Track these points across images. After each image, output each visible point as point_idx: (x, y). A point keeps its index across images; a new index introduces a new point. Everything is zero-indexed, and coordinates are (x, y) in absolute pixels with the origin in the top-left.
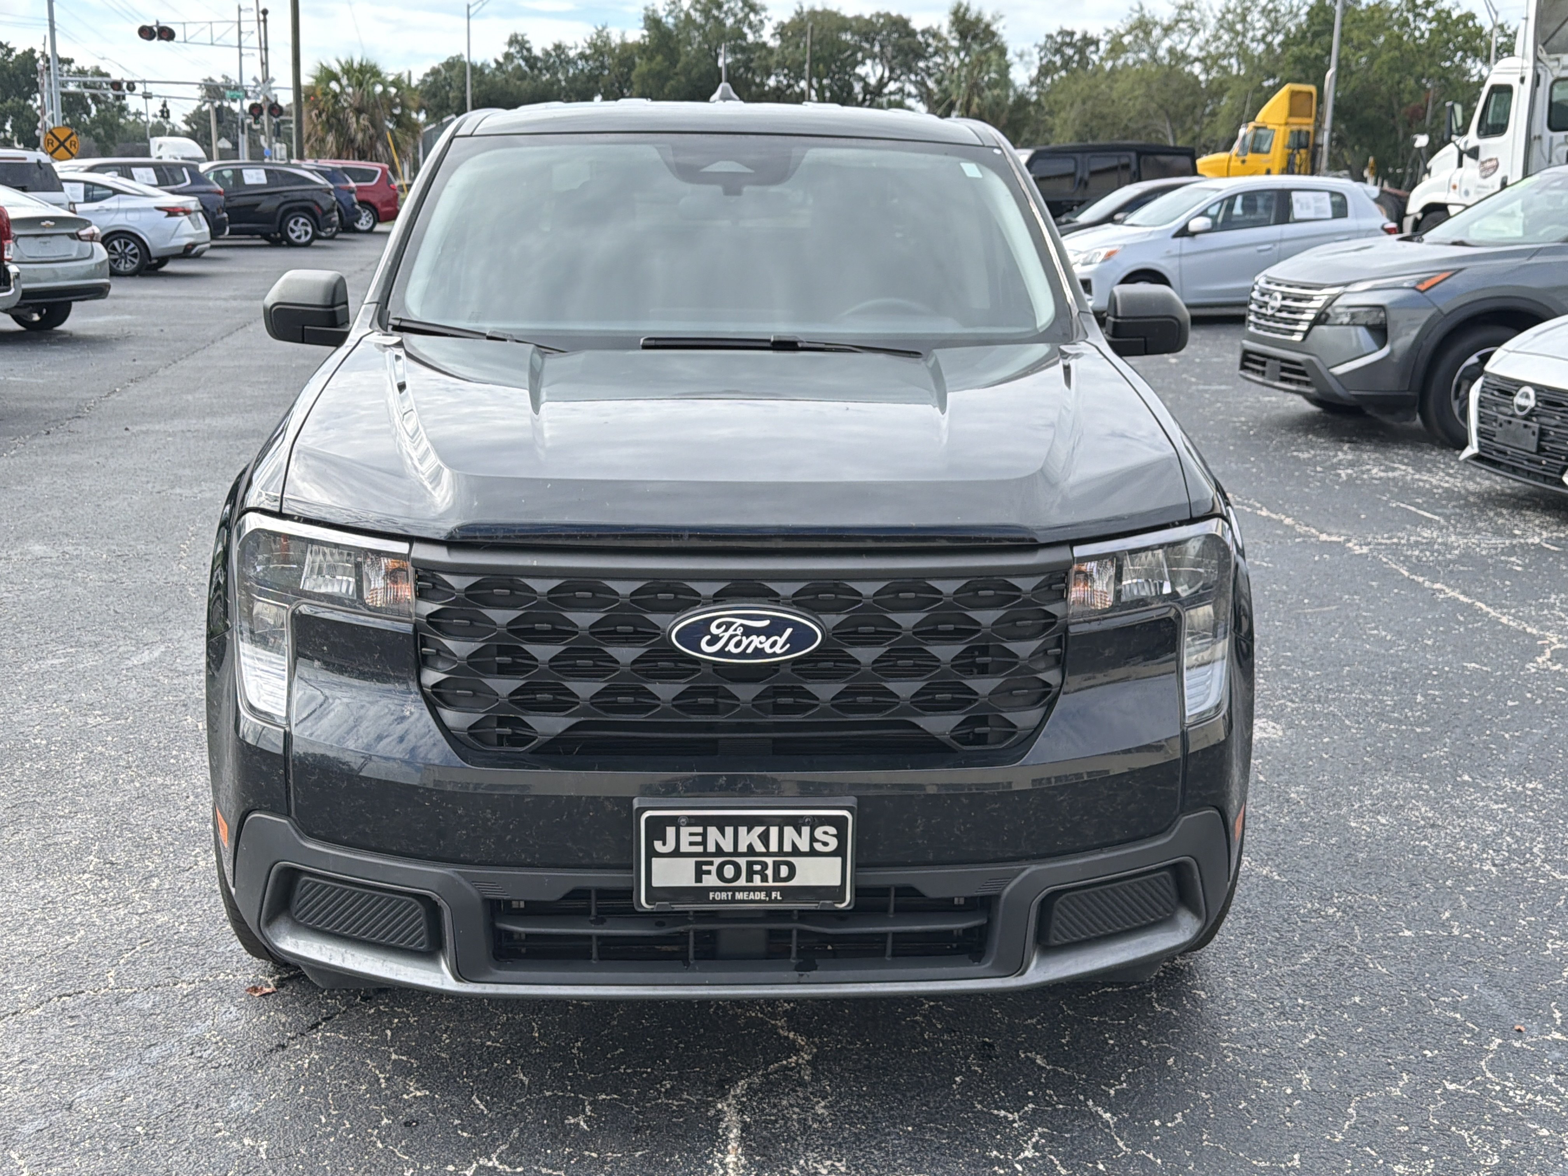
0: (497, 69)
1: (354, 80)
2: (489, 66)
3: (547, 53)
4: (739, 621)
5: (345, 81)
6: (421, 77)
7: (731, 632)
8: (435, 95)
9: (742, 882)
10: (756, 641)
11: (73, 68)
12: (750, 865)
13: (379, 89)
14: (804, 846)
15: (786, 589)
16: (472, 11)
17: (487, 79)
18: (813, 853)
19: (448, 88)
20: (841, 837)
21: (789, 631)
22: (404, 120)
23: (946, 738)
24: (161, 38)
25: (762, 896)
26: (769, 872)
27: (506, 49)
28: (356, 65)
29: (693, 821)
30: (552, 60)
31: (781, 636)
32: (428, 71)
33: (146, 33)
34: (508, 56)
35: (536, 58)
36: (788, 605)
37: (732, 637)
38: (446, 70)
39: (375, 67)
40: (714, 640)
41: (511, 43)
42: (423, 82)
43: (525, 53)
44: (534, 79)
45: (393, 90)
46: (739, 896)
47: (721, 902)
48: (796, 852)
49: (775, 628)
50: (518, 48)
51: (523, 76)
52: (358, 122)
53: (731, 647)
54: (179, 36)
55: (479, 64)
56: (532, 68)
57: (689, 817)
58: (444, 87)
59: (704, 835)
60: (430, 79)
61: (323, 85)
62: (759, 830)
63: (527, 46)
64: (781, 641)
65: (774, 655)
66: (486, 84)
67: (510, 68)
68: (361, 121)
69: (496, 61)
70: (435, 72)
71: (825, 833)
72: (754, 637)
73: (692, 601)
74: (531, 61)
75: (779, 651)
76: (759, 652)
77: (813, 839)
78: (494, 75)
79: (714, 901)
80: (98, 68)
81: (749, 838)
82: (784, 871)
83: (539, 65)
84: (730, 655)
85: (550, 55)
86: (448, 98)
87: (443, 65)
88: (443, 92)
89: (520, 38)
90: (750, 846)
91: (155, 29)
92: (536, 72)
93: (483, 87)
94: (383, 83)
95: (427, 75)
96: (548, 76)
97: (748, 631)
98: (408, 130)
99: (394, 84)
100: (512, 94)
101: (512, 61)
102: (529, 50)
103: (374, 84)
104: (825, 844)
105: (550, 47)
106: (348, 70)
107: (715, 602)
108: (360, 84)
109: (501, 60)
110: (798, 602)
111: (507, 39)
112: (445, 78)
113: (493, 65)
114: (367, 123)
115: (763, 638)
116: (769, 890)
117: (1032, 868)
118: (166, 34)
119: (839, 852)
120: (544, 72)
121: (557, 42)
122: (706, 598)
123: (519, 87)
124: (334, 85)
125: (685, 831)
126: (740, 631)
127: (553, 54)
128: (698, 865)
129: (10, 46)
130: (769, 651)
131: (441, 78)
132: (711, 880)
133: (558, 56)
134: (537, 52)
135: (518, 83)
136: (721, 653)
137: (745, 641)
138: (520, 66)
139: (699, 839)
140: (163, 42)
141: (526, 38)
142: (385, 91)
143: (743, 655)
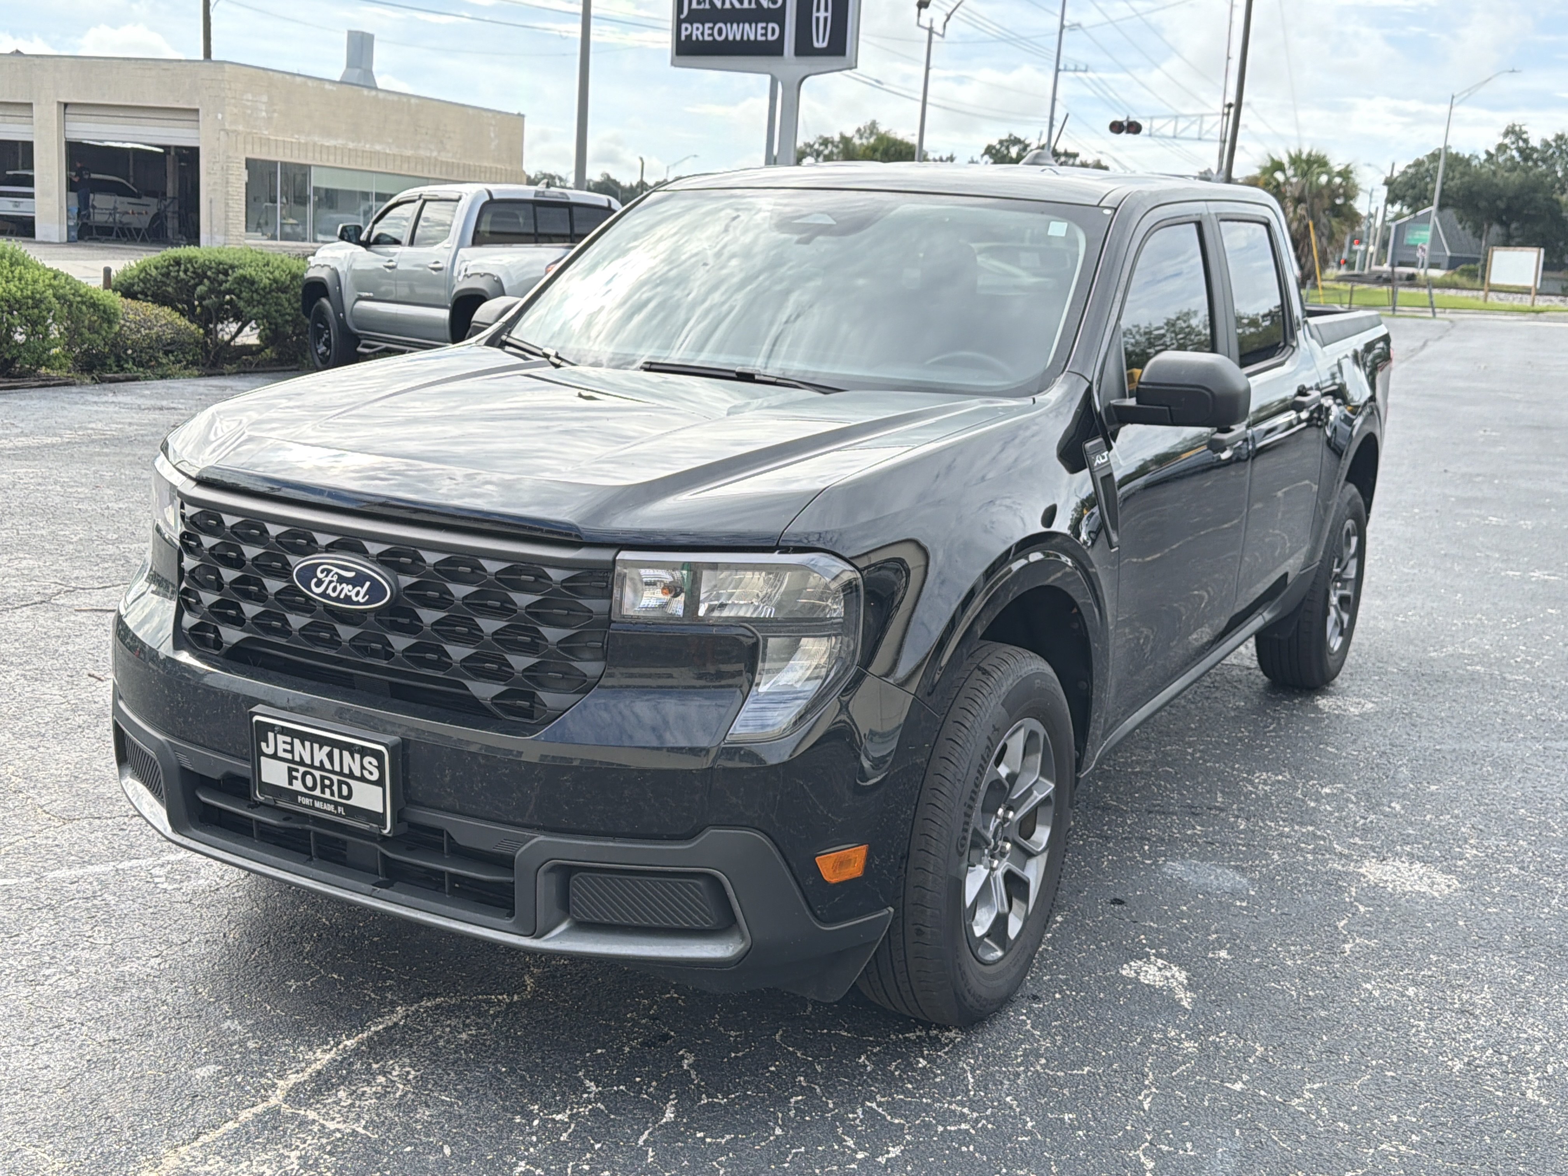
0: (1486, 161)
1: (1299, 171)
2: (1477, 157)
3: (1547, 145)
4: (335, 570)
5: (1290, 172)
6: (1402, 169)
7: (329, 578)
8: (1413, 187)
9: (317, 792)
10: (347, 589)
11: (1078, 161)
12: (323, 778)
13: (1324, 179)
14: (357, 773)
15: (374, 549)
16: (1455, 101)
17: (1473, 169)
18: (362, 779)
19: (1428, 179)
20: (381, 768)
21: (368, 584)
22: (1345, 210)
23: (488, 703)
24: (1128, 132)
25: (330, 808)
26: (335, 788)
27: (1500, 140)
28: (1304, 156)
29: (284, 731)
30: (1551, 151)
31: (362, 587)
32: (1411, 162)
33: (1116, 127)
34: (1502, 148)
35: (1534, 149)
36: (372, 562)
37: (331, 582)
38: (1430, 162)
39: (1324, 157)
40: (319, 583)
41: (1506, 134)
42: (1404, 173)
43: (1521, 143)
44: (1526, 170)
45: (1338, 180)
46: (318, 804)
47: (305, 806)
48: (351, 775)
49: (358, 580)
50: (1513, 139)
51: (1514, 167)
52: (1295, 211)
53: (330, 591)
54: (1144, 131)
55: (1467, 156)
56: (1526, 159)
57: (283, 727)
58: (1424, 178)
59: (292, 744)
60: (1411, 171)
61: (1267, 176)
62: (326, 749)
63: (1525, 136)
64: (363, 591)
65: (358, 603)
66: (1469, 175)
67: (1501, 159)
68: (1299, 211)
69: (1488, 153)
70: (1418, 164)
71: (370, 763)
72: (344, 585)
73: (311, 547)
74: (1526, 153)
75: (362, 601)
76: (348, 599)
77: (363, 767)
78: (1482, 166)
79: (301, 805)
80: (1099, 161)
81: (321, 755)
82: (345, 792)
83: (1535, 156)
84: (328, 597)
85: (1550, 146)
86: (1427, 190)
87: (1428, 156)
88: (1423, 183)
89: (1517, 129)
90: (321, 762)
91: (1125, 124)
92: (1530, 164)
93: (1466, 179)
94: (1329, 173)
95: (1409, 167)
96: (1544, 167)
97: (342, 580)
98: (1346, 220)
99: (1339, 174)
100: (1497, 185)
101: (1505, 152)
102: (1526, 141)
103: (1319, 174)
104: (371, 773)
105: (1550, 138)
106: (1295, 161)
107: (327, 551)
108: (1304, 175)
109: (1493, 151)
110: (381, 560)
111: (1503, 130)
112: (1428, 170)
113: (1483, 157)
114: (1304, 212)
115: (350, 587)
116: (336, 804)
117: (541, 838)
118: (1134, 128)
119: (380, 782)
120: (1540, 163)
121: (1560, 133)
122: (321, 547)
123: (1507, 178)
124: (1279, 176)
125: (280, 738)
126: (335, 578)
127: (1554, 144)
128: (290, 770)
129: (1027, 142)
130: (355, 599)
131: (1422, 169)
132: (298, 786)
133: (1558, 147)
134: (1535, 142)
135: (1506, 174)
136: (324, 595)
137: (339, 588)
138: (1513, 157)
139: (288, 747)
140: (1130, 136)
141: (1524, 128)
142: (1329, 181)
143: (337, 599)
